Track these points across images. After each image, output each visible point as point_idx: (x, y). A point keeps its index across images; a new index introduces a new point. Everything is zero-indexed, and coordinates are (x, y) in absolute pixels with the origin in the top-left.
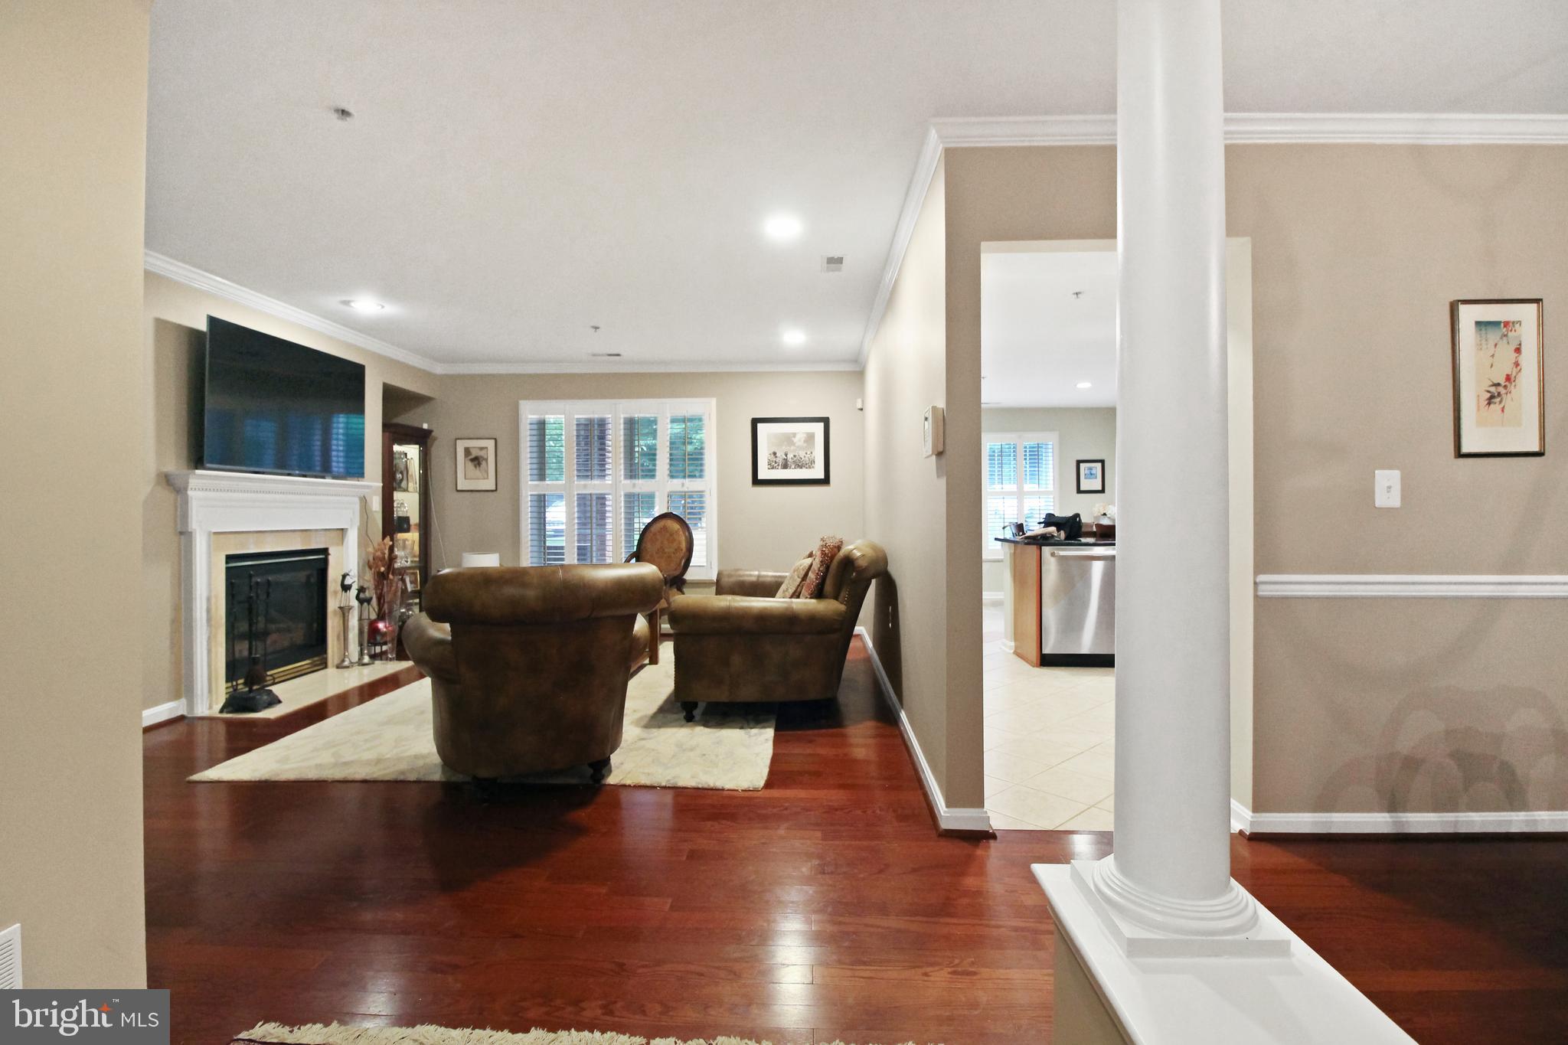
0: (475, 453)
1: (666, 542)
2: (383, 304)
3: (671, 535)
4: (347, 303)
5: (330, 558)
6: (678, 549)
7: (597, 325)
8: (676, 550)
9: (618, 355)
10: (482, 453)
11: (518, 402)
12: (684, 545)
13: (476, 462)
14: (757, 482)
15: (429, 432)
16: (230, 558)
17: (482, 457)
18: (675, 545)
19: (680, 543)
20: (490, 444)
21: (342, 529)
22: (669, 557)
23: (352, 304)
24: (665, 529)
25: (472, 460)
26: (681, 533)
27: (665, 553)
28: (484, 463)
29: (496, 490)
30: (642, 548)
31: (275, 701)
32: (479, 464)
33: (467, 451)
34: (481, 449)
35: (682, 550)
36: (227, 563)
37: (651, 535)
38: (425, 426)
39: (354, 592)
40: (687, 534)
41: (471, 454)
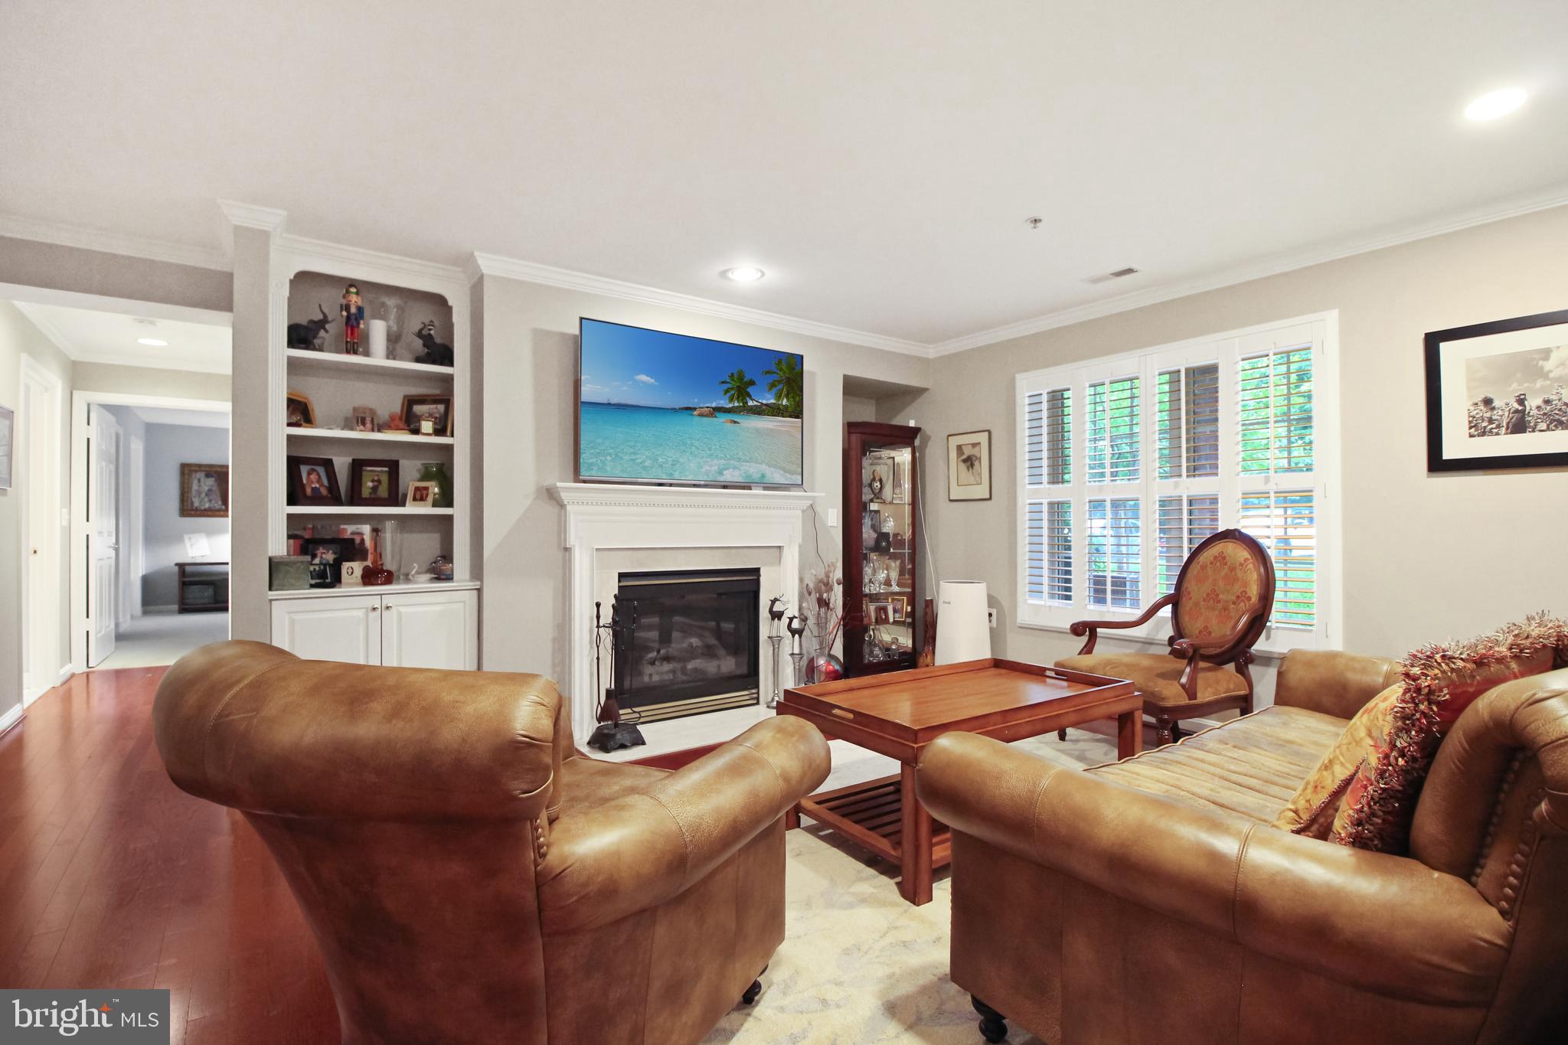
0: (968, 452)
1: (1221, 584)
2: (763, 270)
3: (1232, 569)
4: (723, 274)
5: (762, 579)
6: (1243, 596)
7: (1038, 216)
8: (1238, 597)
9: (1130, 271)
10: (975, 451)
11: (1014, 377)
12: (1254, 591)
13: (969, 463)
14: (1437, 463)
15: (916, 431)
16: (622, 576)
17: (974, 456)
18: (1237, 589)
19: (1245, 584)
20: (983, 438)
21: (780, 547)
22: (1225, 609)
23: (730, 275)
24: (1221, 558)
25: (964, 461)
26: (1251, 566)
27: (1219, 602)
28: (976, 463)
29: (990, 499)
30: (1183, 588)
31: (639, 741)
32: (972, 465)
33: (959, 448)
34: (974, 445)
35: (1249, 599)
36: (619, 581)
37: (1199, 566)
38: (912, 424)
39: (785, 620)
40: (1262, 570)
41: (963, 454)
